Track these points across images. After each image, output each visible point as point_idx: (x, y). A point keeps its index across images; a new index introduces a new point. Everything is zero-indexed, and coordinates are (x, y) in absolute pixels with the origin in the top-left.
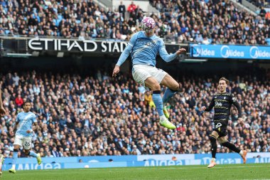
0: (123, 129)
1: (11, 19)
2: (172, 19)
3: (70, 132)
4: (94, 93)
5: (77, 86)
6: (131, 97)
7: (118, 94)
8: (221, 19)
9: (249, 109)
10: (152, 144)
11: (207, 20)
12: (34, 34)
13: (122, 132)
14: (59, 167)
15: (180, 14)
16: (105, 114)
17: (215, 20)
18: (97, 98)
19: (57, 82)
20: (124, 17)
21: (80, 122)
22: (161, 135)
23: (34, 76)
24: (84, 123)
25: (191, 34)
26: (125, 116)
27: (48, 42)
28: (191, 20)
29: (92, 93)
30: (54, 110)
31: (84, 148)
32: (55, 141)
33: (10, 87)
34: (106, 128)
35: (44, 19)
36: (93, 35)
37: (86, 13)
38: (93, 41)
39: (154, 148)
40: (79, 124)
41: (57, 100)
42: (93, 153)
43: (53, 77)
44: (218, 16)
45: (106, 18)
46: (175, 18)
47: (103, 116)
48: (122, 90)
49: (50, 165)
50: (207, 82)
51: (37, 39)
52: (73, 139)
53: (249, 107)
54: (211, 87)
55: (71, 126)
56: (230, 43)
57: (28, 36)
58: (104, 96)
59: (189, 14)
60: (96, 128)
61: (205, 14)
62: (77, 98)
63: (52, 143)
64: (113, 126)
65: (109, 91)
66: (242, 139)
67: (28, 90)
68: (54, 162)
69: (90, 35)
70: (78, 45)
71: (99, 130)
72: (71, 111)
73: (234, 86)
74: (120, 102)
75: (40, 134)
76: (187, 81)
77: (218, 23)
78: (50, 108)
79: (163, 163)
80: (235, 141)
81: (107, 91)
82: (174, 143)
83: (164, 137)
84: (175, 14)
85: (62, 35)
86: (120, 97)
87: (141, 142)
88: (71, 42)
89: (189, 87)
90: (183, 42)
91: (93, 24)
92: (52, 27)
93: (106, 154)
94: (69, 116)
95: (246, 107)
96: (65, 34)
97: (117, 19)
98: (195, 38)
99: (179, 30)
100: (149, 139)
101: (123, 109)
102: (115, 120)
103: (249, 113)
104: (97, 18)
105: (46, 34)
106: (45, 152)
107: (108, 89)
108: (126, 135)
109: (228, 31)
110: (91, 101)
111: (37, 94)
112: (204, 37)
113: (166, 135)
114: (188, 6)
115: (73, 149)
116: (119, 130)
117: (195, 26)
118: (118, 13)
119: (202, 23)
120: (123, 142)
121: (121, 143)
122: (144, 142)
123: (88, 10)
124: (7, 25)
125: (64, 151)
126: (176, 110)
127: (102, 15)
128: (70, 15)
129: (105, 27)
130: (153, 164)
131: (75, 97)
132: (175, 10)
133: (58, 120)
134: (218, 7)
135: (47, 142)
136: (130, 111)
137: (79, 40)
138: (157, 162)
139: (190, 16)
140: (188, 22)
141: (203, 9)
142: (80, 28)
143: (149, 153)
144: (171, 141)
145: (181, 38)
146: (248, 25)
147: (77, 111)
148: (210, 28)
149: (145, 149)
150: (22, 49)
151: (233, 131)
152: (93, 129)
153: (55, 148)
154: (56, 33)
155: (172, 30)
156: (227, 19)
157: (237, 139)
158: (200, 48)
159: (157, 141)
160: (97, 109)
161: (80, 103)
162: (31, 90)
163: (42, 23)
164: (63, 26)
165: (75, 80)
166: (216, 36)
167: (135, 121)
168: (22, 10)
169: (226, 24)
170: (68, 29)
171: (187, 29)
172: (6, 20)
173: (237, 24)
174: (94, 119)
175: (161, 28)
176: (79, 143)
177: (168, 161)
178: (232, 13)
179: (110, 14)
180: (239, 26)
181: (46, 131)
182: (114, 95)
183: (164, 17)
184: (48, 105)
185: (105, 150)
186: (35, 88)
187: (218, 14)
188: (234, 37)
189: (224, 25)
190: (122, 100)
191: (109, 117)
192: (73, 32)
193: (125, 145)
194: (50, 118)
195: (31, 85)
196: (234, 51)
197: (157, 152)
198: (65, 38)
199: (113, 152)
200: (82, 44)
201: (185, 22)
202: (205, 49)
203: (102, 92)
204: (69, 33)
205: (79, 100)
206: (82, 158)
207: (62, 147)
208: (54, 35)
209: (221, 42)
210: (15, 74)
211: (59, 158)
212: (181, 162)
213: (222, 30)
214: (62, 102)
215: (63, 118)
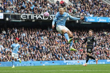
0: (58, 50)
1: (14, 7)
2: (78, 7)
3: (37, 51)
4: (47, 36)
5: (40, 33)
6: (61, 38)
7: (56, 36)
8: (97, 7)
9: (108, 42)
10: (70, 56)
11: (91, 7)
12: (23, 13)
13: (58, 51)
14: (33, 65)
15: (81, 5)
16: (51, 44)
17: (95, 7)
18: (48, 38)
19: (32, 31)
20: (59, 6)
22: (73, 53)
23: (23, 29)
24: (43, 48)
25: (85, 13)
26: (59, 45)
27: (29, 16)
28: (85, 7)
29: (46, 36)
30: (31, 43)
31: (43, 57)
32: (31, 55)
33: (13, 33)
34: (52, 50)
35: (27, 7)
37: (44, 4)
39: (71, 58)
40: (41, 48)
41: (32, 39)
42: (46, 59)
43: (31, 29)
44: (96, 6)
45: (52, 6)
46: (79, 6)
47: (51, 45)
48: (58, 35)
49: (29, 64)
51: (24, 14)
52: (39, 54)
53: (108, 41)
55: (37, 49)
56: (101, 16)
57: (21, 13)
58: (51, 37)
60: (48, 50)
61: (91, 5)
62: (40, 38)
63: (30, 56)
64: (54, 49)
65: (53, 35)
66: (105, 54)
67: (21, 35)
68: (31, 63)
70: (40, 17)
71: (49, 51)
72: (38, 43)
73: (102, 33)
74: (57, 40)
75: (25, 52)
76: (84, 31)
78: (29, 42)
79: (74, 64)
80: (103, 55)
81: (52, 35)
82: (78, 56)
83: (74, 53)
84: (79, 5)
85: (34, 13)
86: (57, 38)
87: (65, 55)
88: (38, 16)
89: (84, 33)
90: (82, 16)
91: (46, 9)
93: (51, 60)
94: (37, 45)
95: (107, 41)
96: (35, 12)
97: (56, 7)
98: (87, 14)
99: (81, 11)
100: (69, 54)
101: (58, 42)
102: (55, 47)
103: (108, 44)
104: (48, 6)
105: (28, 13)
106: (27, 59)
107: (52, 34)
108: (59, 52)
109: (100, 12)
110: (46, 39)
111: (24, 36)
112: (90, 14)
114: (84, 2)
115: (38, 58)
117: (87, 10)
118: (56, 4)
119: (89, 8)
120: (58, 55)
121: (57, 56)
122: (66, 55)
123: (45, 3)
124: (12, 9)
125: (35, 59)
126: (79, 43)
127: (50, 5)
128: (37, 5)
129: (51, 10)
130: (70, 64)
131: (39, 37)
132: (79, 3)
133: (33, 47)
134: (96, 2)
135: (28, 55)
136: (61, 43)
137: (41, 15)
138: (72, 63)
139: (85, 6)
140: (84, 8)
141: (90, 3)
142: (41, 10)
143: (68, 60)
144: (77, 55)
145: (81, 14)
146: (108, 9)
147: (40, 43)
148: (93, 10)
149: (67, 58)
150: (18, 19)
151: (102, 51)
152: (46, 50)
153: (31, 58)
154: (32, 12)
155: (78, 11)
156: (99, 7)
158: (89, 18)
159: (72, 55)
160: (48, 42)
162: (22, 35)
164: (35, 9)
165: (39, 31)
166: (95, 13)
167: (63, 47)
168: (18, 3)
169: (99, 9)
170: (37, 11)
171: (84, 11)
172: (12, 7)
173: (103, 9)
174: (47, 46)
175: (74, 10)
176: (41, 56)
177: (76, 63)
178: (101, 4)
179: (53, 5)
180: (104, 10)
181: (28, 51)
183: (75, 6)
184: (28, 40)
185: (51, 58)
186: (23, 34)
187: (96, 5)
188: (102, 14)
189: (98, 9)
190: (58, 39)
191: (53, 45)
192: (39, 12)
194: (29, 46)
195: (22, 33)
196: (102, 19)
197: (72, 59)
199: (54, 59)
201: (83, 8)
202: (91, 19)
203: (50, 35)
204: (37, 12)
205: (41, 39)
206: (42, 61)
207: (34, 57)
208: (31, 13)
209: (97, 16)
210: (16, 28)
211: (33, 61)
212: (81, 63)
213: (97, 11)
214: (34, 40)
215: (35, 46)
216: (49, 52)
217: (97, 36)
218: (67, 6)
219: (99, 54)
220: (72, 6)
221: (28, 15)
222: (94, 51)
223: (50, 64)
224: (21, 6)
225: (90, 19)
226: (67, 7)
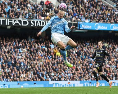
0: (42, 67)
2: (69, 9)
3: (13, 68)
4: (27, 48)
5: (18, 44)
6: (46, 50)
7: (39, 49)
8: (95, 9)
10: (57, 75)
11: (87, 10)
13: (41, 69)
14: (7, 87)
15: (73, 6)
16: (32, 59)
17: (92, 9)
18: (28, 50)
19: (7, 42)
20: (43, 8)
21: (19, 63)
22: (62, 71)
24: (21, 64)
25: (79, 17)
26: (43, 60)
27: (2, 20)
28: (79, 9)
29: (26, 48)
30: (5, 57)
31: (20, 77)
32: (5, 73)
34: (33, 66)
36: (27, 17)
37: (23, 5)
38: (26, 20)
39: (58, 78)
40: (18, 64)
41: (7, 52)
42: (25, 79)
43: (5, 39)
44: (94, 8)
45: (33, 8)
46: (70, 8)
47: (31, 60)
48: (42, 47)
50: (87, 43)
52: (15, 72)
54: (89, 46)
55: (14, 65)
56: (100, 22)
58: (32, 50)
59: (78, 6)
60: (27, 67)
61: (87, 7)
62: (17, 50)
63: (3, 74)
64: (36, 66)
65: (35, 47)
66: (106, 73)
68: (4, 85)
69: (25, 17)
70: (18, 22)
71: (29, 68)
72: (14, 57)
74: (41, 53)
77: (94, 11)
79: (63, 86)
81: (33, 47)
82: (69, 75)
83: (64, 72)
84: (70, 6)
85: (10, 17)
86: (40, 50)
87: (51, 74)
88: (15, 21)
90: (75, 21)
91: (26, 11)
92: (5, 13)
93: (32, 81)
94: (13, 60)
96: (11, 16)
97: (39, 9)
98: (81, 19)
99: (73, 14)
100: (56, 73)
101: (42, 57)
102: (38, 62)
104: (29, 8)
105: (1, 16)
107: (34, 46)
108: (43, 70)
109: (99, 16)
110: (25, 52)
112: (86, 18)
114: (77, 2)
115: (15, 77)
116: (40, 67)
117: (81, 13)
118: (40, 6)
119: (85, 11)
120: (42, 74)
121: (40, 75)
122: (53, 74)
123: (24, 4)
125: (10, 78)
126: (70, 58)
127: (31, 6)
128: (14, 6)
129: (33, 13)
130: (57, 86)
131: (16, 50)
132: (71, 4)
133: (7, 62)
134: (93, 3)
135: (1, 74)
136: (45, 58)
137: (19, 19)
138: (60, 85)
140: (77, 11)
141: (86, 4)
142: (20, 13)
143: (56, 80)
144: (68, 74)
145: (74, 19)
146: (110, 12)
147: (17, 57)
148: (89, 14)
149: (54, 78)
152: (26, 67)
153: (5, 77)
154: (6, 16)
155: (69, 15)
156: (98, 9)
158: (84, 24)
159: (60, 74)
160: (28, 56)
161: (19, 53)
164: (10, 12)
165: (17, 41)
166: (92, 18)
167: (49, 63)
169: (98, 12)
170: (13, 14)
173: (103, 12)
174: (26, 62)
176: (18, 74)
177: (66, 84)
178: (101, 6)
179: (36, 6)
180: (105, 13)
181: (0, 68)
182: (37, 49)
184: (2, 54)
185: (32, 78)
188: (102, 19)
189: (97, 12)
190: (42, 52)
191: (34, 61)
192: (16, 15)
193: (43, 75)
194: (3, 61)
196: (102, 26)
197: (60, 79)
198: (11, 18)
199: (36, 79)
200: (20, 21)
201: (76, 11)
203: (31, 47)
204: (14, 16)
205: (18, 51)
206: (20, 82)
207: (9, 76)
208: (5, 17)
209: (95, 21)
211: (7, 82)
212: (73, 85)
213: (95, 15)
214: (9, 53)
215: (10, 61)
216: (29, 69)
218: (54, 8)
221: (1, 19)
222: (91, 68)
225: (86, 25)
226: (55, 9)
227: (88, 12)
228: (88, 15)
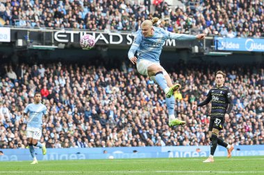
0: (147, 120)
1: (38, 12)
2: (197, 13)
3: (95, 123)
4: (119, 84)
5: (103, 78)
6: (156, 90)
7: (143, 87)
8: (246, 12)
10: (176, 135)
11: (232, 14)
12: (60, 26)
13: (147, 124)
14: (84, 158)
15: (205, 8)
16: (130, 106)
17: (240, 13)
18: (122, 90)
19: (83, 74)
20: (149, 10)
21: (105, 113)
22: (186, 127)
23: (60, 68)
24: (109, 114)
25: (216, 28)
26: (149, 107)
27: (74, 34)
28: (216, 13)
29: (117, 85)
30: (79, 102)
31: (108, 138)
32: (80, 131)
33: (35, 78)
34: (131, 119)
35: (70, 12)
36: (119, 28)
37: (111, 6)
38: (118, 34)
39: (179, 140)
40: (104, 116)
41: (83, 92)
42: (117, 144)
43: (78, 69)
44: (243, 10)
45: (131, 11)
46: (200, 12)
47: (128, 108)
48: (147, 82)
49: (75, 155)
50: (231, 74)
51: (63, 31)
52: (98, 130)
54: (235, 80)
55: (95, 117)
56: (255, 36)
57: (54, 29)
58: (129, 88)
59: (214, 8)
60: (121, 120)
61: (230, 8)
62: (102, 90)
63: (77, 134)
64: (137, 118)
65: (134, 83)
67: (53, 82)
68: (79, 153)
69: (116, 28)
70: (103, 38)
71: (123, 122)
72: (96, 102)
73: (258, 79)
74: (145, 94)
75: (65, 124)
76: (211, 73)
77: (243, 17)
78: (75, 99)
79: (187, 155)
80: (259, 133)
81: (132, 83)
82: (198, 134)
83: (188, 128)
84: (200, 8)
85: (87, 28)
86: (145, 89)
87: (165, 133)
88: (97, 35)
90: (208, 35)
91: (119, 17)
92: (79, 20)
93: (130, 146)
94: (94, 107)
96: (91, 26)
97: (142, 13)
98: (219, 31)
99: (204, 22)
100: (174, 131)
101: (148, 101)
102: (140, 112)
104: (123, 12)
105: (72, 26)
106: (70, 142)
107: (133, 80)
108: (150, 126)
109: (253, 25)
110: (116, 93)
111: (63, 85)
112: (229, 30)
113: (190, 127)
115: (98, 140)
116: (144, 121)
117: (220, 20)
118: (144, 6)
119: (227, 16)
120: (148, 133)
121: (145, 135)
122: (168, 134)
123: (114, 3)
124: (33, 17)
125: (89, 142)
127: (127, 8)
128: (96, 8)
129: (131, 19)
130: (177, 155)
131: (100, 88)
132: (201, 3)
133: (83, 112)
135: (72, 133)
136: (154, 103)
137: (105, 32)
138: (181, 154)
139: (215, 10)
140: (213, 16)
141: (228, 2)
142: (106, 21)
143: (173, 145)
144: (196, 133)
145: (207, 31)
147: (102, 102)
148: (235, 21)
149: (169, 141)
150: (49, 41)
151: (257, 123)
152: (118, 120)
153: (80, 139)
154: (82, 26)
155: (197, 23)
156: (252, 13)
157: (261, 131)
158: (225, 41)
159: (182, 132)
160: (122, 101)
161: (105, 95)
162: (56, 81)
163: (68, 16)
164: (89, 18)
165: (100, 72)
166: (241, 29)
167: (160, 113)
168: (48, 3)
169: (251, 18)
170: (94, 22)
171: (212, 22)
172: (32, 13)
173: (262, 17)
174: (119, 111)
175: (187, 21)
176: (104, 134)
177: (192, 152)
178: (257, 7)
179: (136, 7)
180: (263, 20)
181: (71, 122)
182: (139, 87)
183: (190, 10)
184: (73, 96)
185: (129, 141)
186: (60, 80)
187: (243, 8)
188: (258, 30)
189: (249, 18)
190: (147, 92)
191: (134, 108)
192: (99, 24)
193: (150, 136)
194: (75, 109)
195: (56, 77)
196: (258, 44)
197: (181, 144)
198: (91, 30)
199: (138, 143)
200: (107, 36)
201: (210, 15)
203: (127, 84)
204: (95, 26)
205: (104, 92)
206: (107, 149)
207: (87, 138)
208: (80, 28)
209: (246, 35)
210: (41, 65)
211: (83, 149)
212: (205, 154)
213: (246, 24)
214: (87, 94)
215: (88, 109)
216: (125, 125)
217: (246, 86)
218: (170, 11)
219: (249, 131)
220: (182, 10)
221: (72, 33)
222: (238, 123)
223: (128, 154)
224: (55, 10)
225: (229, 42)
226: (171, 13)
227: (233, 17)
228: (233, 23)
